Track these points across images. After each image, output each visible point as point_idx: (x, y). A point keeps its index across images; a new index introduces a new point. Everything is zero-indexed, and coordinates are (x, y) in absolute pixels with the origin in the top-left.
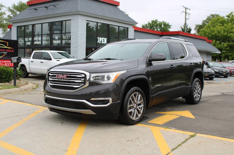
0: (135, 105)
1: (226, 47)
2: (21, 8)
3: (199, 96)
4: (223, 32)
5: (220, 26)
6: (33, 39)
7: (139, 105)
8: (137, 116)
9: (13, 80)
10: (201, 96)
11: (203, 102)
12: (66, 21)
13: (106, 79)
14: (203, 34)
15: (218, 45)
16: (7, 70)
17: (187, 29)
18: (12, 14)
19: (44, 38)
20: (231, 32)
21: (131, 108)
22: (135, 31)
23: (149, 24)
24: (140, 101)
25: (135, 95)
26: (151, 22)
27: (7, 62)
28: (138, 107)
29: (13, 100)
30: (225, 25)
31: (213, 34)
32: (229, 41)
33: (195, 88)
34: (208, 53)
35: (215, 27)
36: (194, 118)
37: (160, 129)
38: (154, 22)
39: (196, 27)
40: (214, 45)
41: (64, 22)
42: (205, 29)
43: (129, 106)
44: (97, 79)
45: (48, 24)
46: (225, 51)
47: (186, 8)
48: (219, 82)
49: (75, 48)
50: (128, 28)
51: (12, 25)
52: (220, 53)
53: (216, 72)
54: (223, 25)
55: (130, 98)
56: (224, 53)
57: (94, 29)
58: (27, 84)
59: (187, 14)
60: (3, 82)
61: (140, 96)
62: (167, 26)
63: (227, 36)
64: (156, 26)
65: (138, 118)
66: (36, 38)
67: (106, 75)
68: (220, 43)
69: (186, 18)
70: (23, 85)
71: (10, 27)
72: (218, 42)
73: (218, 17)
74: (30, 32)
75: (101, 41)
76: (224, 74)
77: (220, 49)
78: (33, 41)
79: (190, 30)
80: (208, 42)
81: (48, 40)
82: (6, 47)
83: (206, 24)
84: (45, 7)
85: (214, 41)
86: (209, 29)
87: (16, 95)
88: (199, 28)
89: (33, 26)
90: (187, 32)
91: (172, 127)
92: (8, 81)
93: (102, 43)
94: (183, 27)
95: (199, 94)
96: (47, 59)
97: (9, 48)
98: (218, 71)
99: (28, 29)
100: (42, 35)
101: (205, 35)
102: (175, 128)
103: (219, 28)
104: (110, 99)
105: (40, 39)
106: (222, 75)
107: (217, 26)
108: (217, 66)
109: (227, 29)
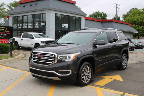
0: (86, 74)
1: (141, 29)
2: (15, 5)
3: (126, 64)
5: (138, 15)
6: (22, 25)
7: (89, 73)
8: (87, 80)
9: (10, 52)
10: (127, 64)
11: (128, 68)
12: (42, 14)
13: (68, 58)
14: (127, 21)
15: (137, 28)
16: (7, 46)
17: (118, 18)
18: (10, 9)
19: (29, 24)
21: (83, 76)
22: (85, 19)
23: (94, 14)
24: (89, 71)
25: (86, 68)
26: (95, 13)
27: (6, 40)
28: (88, 75)
29: (10, 67)
30: (141, 15)
31: (134, 20)
33: (123, 60)
34: (130, 33)
35: (135, 16)
36: (123, 81)
37: (102, 90)
38: (97, 13)
39: (123, 16)
40: (134, 28)
41: (42, 15)
42: (128, 18)
43: (82, 75)
44: (62, 58)
45: (31, 15)
46: (141, 32)
47: (117, 5)
48: (138, 52)
49: (48, 30)
50: (81, 18)
51: (9, 16)
52: (138, 33)
53: (135, 45)
54: (140, 15)
55: (83, 70)
56: (140, 33)
57: (60, 18)
58: (19, 54)
59: (118, 8)
60: (4, 54)
61: (89, 68)
62: (105, 15)
63: (142, 22)
64: (98, 15)
65: (88, 82)
66: (24, 25)
67: (68, 55)
68: (138, 27)
69: (117, 10)
70: (16, 56)
71: (8, 17)
72: (137, 26)
73: (136, 10)
74: (20, 20)
75: (64, 26)
76: (141, 46)
77: (138, 30)
78: (22, 26)
79: (119, 18)
80: (131, 26)
81: (32, 26)
82: (6, 31)
83: (129, 14)
84: (30, 5)
85: (134, 25)
86: (131, 18)
87: (11, 63)
88: (125, 17)
89: (23, 16)
90: (117, 19)
91: (109, 88)
92: (7, 53)
93: (65, 27)
94: (115, 17)
95: (126, 63)
96: (31, 38)
97: (8, 31)
98: (137, 45)
99: (19, 18)
100: (28, 22)
101: (129, 21)
102: (111, 88)
103: (137, 17)
104: (71, 71)
105: (27, 25)
106: (139, 47)
107: (136, 16)
108: (136, 41)
109: (142, 17)
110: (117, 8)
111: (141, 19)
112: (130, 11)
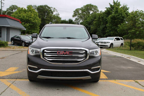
1: (28, 26)
4: (26, 17)
5: (24, 13)
13: (95, 53)
20: (30, 18)
30: (27, 13)
32: (29, 23)
35: (21, 13)
36: (110, 72)
52: (26, 30)
63: (28, 19)
68: (25, 24)
72: (23, 23)
77: (26, 27)
86: (17, 15)
109: (28, 15)
110: (2, 3)
111: (27, 16)
112: (10, 8)
